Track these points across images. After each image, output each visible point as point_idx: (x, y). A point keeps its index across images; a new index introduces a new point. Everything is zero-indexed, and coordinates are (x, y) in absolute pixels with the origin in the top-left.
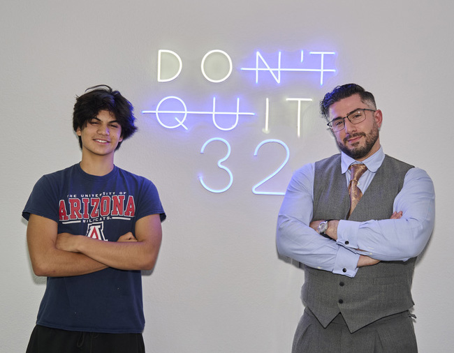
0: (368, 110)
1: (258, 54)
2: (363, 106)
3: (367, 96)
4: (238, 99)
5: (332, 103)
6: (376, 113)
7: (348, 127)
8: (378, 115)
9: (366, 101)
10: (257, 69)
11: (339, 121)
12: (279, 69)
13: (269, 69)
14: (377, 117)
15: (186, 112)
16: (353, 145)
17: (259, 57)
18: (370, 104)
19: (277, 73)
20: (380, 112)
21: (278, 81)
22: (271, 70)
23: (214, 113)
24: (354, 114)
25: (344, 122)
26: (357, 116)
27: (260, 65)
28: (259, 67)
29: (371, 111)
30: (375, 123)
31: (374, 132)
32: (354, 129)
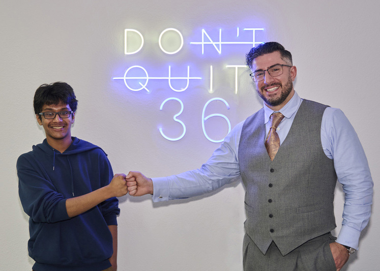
0: (285, 66)
1: (203, 31)
2: (282, 62)
3: (287, 54)
4: (188, 67)
5: (256, 57)
6: (292, 68)
7: (267, 79)
8: (293, 70)
9: (285, 59)
10: (203, 43)
11: (260, 72)
12: (220, 43)
13: (212, 42)
14: (292, 72)
15: (148, 78)
16: (270, 96)
17: (204, 33)
18: (288, 61)
19: (218, 46)
20: (295, 68)
21: (220, 52)
22: (214, 43)
23: (169, 78)
24: (273, 68)
25: (264, 73)
26: (276, 70)
27: (204, 40)
28: (204, 41)
29: (288, 66)
30: (290, 77)
31: (289, 85)
32: (272, 80)
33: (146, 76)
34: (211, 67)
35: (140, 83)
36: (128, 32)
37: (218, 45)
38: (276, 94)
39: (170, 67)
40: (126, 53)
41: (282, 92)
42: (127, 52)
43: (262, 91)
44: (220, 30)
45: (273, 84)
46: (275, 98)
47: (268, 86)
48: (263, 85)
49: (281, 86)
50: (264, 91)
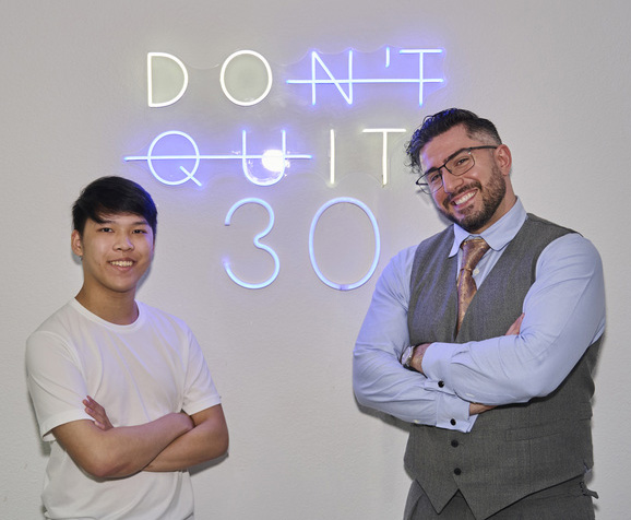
1: (315, 55)
4: (284, 132)
6: (497, 151)
7: (449, 182)
8: (503, 154)
10: (314, 81)
12: (350, 81)
13: (333, 80)
14: (501, 158)
15: (198, 157)
16: (461, 212)
17: (316, 61)
19: (347, 87)
21: (350, 101)
22: (337, 82)
23: (244, 157)
25: (441, 175)
26: (461, 162)
27: (317, 73)
28: (317, 78)
31: (497, 183)
32: (460, 182)
33: (195, 154)
34: (332, 132)
35: (182, 168)
36: (153, 58)
37: (345, 86)
38: (472, 206)
39: (244, 133)
40: (151, 104)
41: (484, 200)
42: (153, 102)
43: (447, 207)
44: (351, 53)
45: (464, 189)
46: (473, 214)
47: (453, 195)
48: (445, 196)
49: (480, 187)
50: (450, 206)
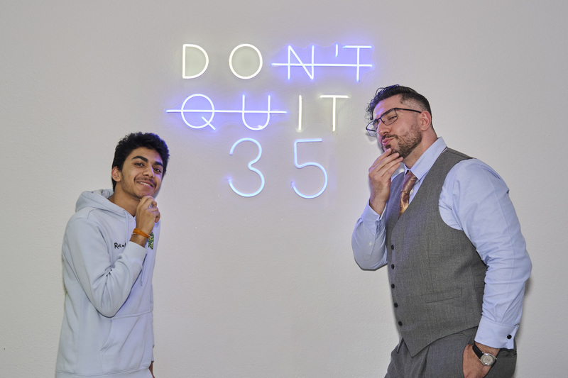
1: (290, 48)
4: (269, 97)
6: (421, 114)
8: (425, 117)
10: (289, 65)
12: (313, 65)
13: (301, 64)
14: (423, 119)
17: (291, 51)
21: (312, 77)
22: (304, 65)
23: (243, 112)
27: (291, 59)
28: (291, 62)
29: (413, 111)
30: (416, 124)
31: (413, 134)
33: (212, 109)
34: (300, 97)
35: (203, 118)
36: (187, 48)
37: (309, 68)
39: (244, 96)
40: (184, 77)
42: (186, 75)
44: (313, 47)
